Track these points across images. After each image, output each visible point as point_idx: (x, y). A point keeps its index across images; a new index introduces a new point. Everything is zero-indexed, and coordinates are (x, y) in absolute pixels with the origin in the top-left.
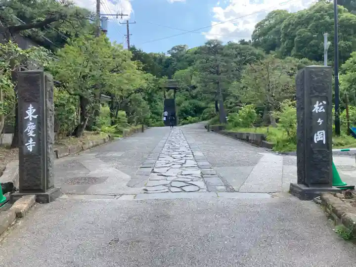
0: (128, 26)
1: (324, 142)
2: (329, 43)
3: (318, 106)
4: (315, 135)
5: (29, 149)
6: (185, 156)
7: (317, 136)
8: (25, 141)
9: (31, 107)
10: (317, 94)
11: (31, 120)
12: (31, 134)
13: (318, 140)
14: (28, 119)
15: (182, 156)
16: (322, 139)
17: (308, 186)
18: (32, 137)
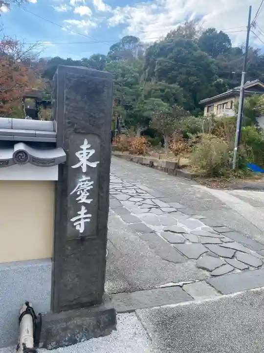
5: (78, 228)
8: (71, 212)
9: (85, 146)
11: (84, 170)
12: (83, 198)
14: (80, 168)
18: (84, 204)
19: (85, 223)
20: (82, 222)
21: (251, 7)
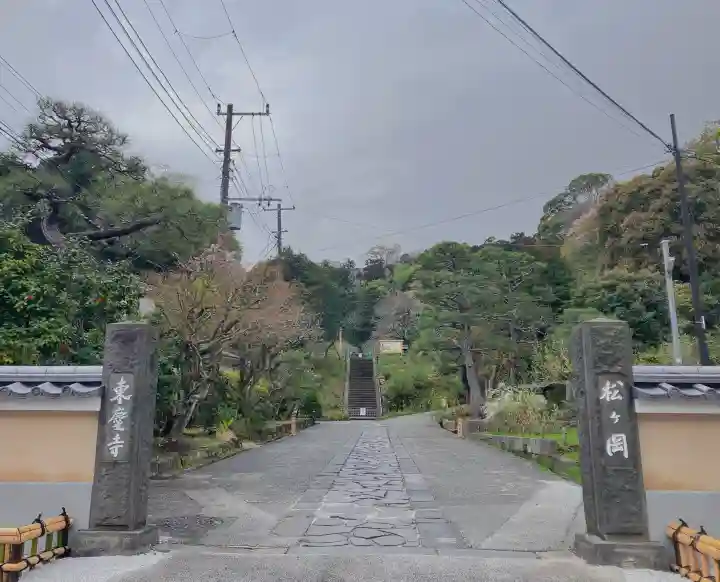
0: (279, 216)
1: (626, 455)
2: (673, 259)
3: (610, 389)
4: (608, 441)
5: (112, 452)
6: (387, 484)
7: (612, 443)
8: (108, 439)
9: (122, 382)
10: (605, 368)
11: (120, 402)
12: (118, 426)
13: (615, 451)
14: (116, 402)
15: (380, 483)
16: (621, 449)
17: (604, 539)
18: (119, 432)
19: (119, 449)
20: (116, 448)
21: (672, 116)
